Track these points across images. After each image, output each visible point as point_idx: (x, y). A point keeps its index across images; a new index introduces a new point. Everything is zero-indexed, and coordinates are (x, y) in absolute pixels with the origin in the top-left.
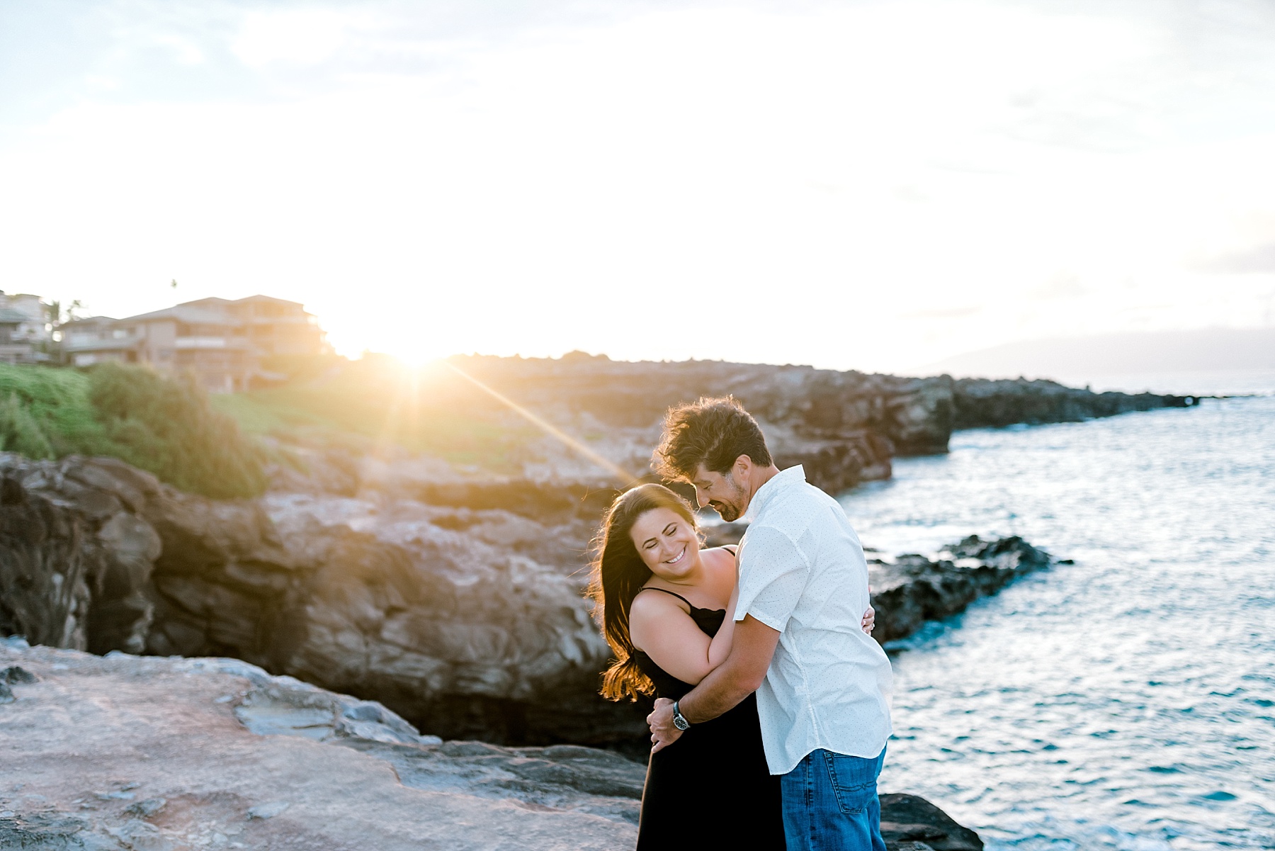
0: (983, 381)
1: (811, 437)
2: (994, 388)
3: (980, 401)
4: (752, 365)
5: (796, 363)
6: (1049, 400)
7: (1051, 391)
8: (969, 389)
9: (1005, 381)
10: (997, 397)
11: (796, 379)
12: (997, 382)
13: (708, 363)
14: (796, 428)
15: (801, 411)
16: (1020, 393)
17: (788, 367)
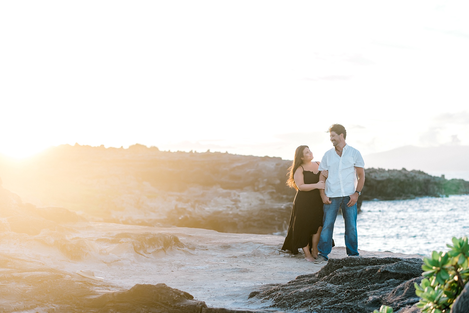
0: (382, 171)
1: (281, 200)
2: (388, 175)
3: (379, 182)
4: (245, 156)
5: (271, 156)
6: (419, 183)
7: (421, 178)
8: (373, 175)
9: (394, 171)
10: (389, 180)
11: (271, 166)
12: (389, 171)
13: (218, 154)
14: (271, 194)
15: (274, 185)
16: (403, 178)
17: (266, 158)
